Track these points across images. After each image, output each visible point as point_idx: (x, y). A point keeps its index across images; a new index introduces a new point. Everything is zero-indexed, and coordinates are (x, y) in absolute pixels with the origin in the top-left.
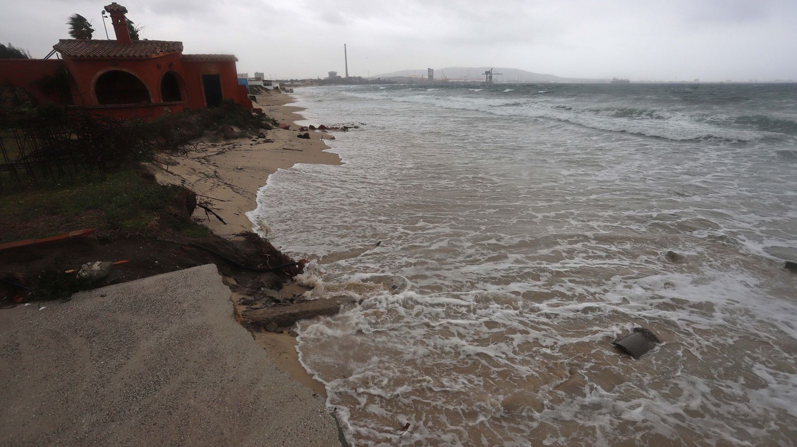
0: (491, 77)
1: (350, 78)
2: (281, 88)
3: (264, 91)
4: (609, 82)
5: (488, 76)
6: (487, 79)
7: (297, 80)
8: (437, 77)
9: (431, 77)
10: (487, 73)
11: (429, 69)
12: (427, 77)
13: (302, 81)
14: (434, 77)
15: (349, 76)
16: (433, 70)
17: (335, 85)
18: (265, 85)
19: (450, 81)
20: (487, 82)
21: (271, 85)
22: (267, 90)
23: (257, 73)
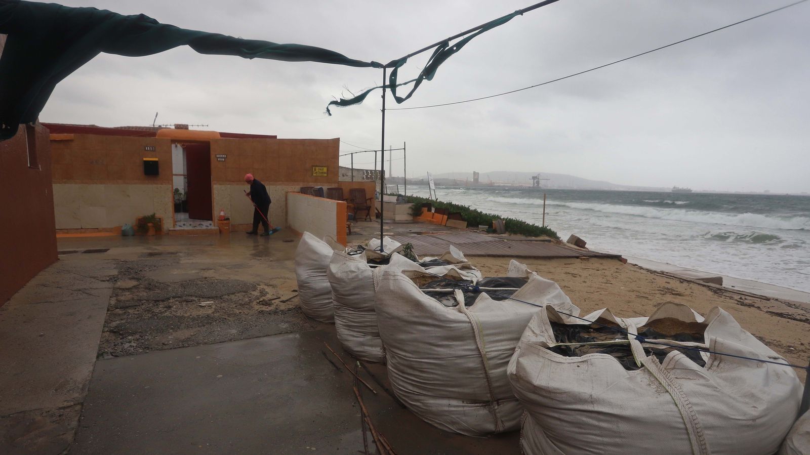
0: (538, 183)
1: (394, 178)
4: (668, 191)
5: (535, 181)
6: (534, 184)
8: (483, 180)
9: (476, 180)
10: (534, 178)
11: (474, 173)
12: (473, 180)
14: (479, 181)
15: (393, 176)
16: (478, 173)
19: (495, 184)
20: (533, 187)
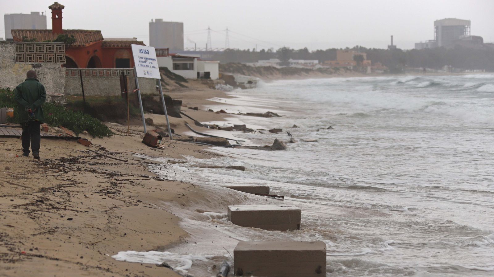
2: (221, 77)
3: (172, 82)
7: (306, 50)
13: (320, 55)
17: (451, 71)
18: (176, 67)
21: (191, 67)
22: (180, 79)
23: (159, 21)
